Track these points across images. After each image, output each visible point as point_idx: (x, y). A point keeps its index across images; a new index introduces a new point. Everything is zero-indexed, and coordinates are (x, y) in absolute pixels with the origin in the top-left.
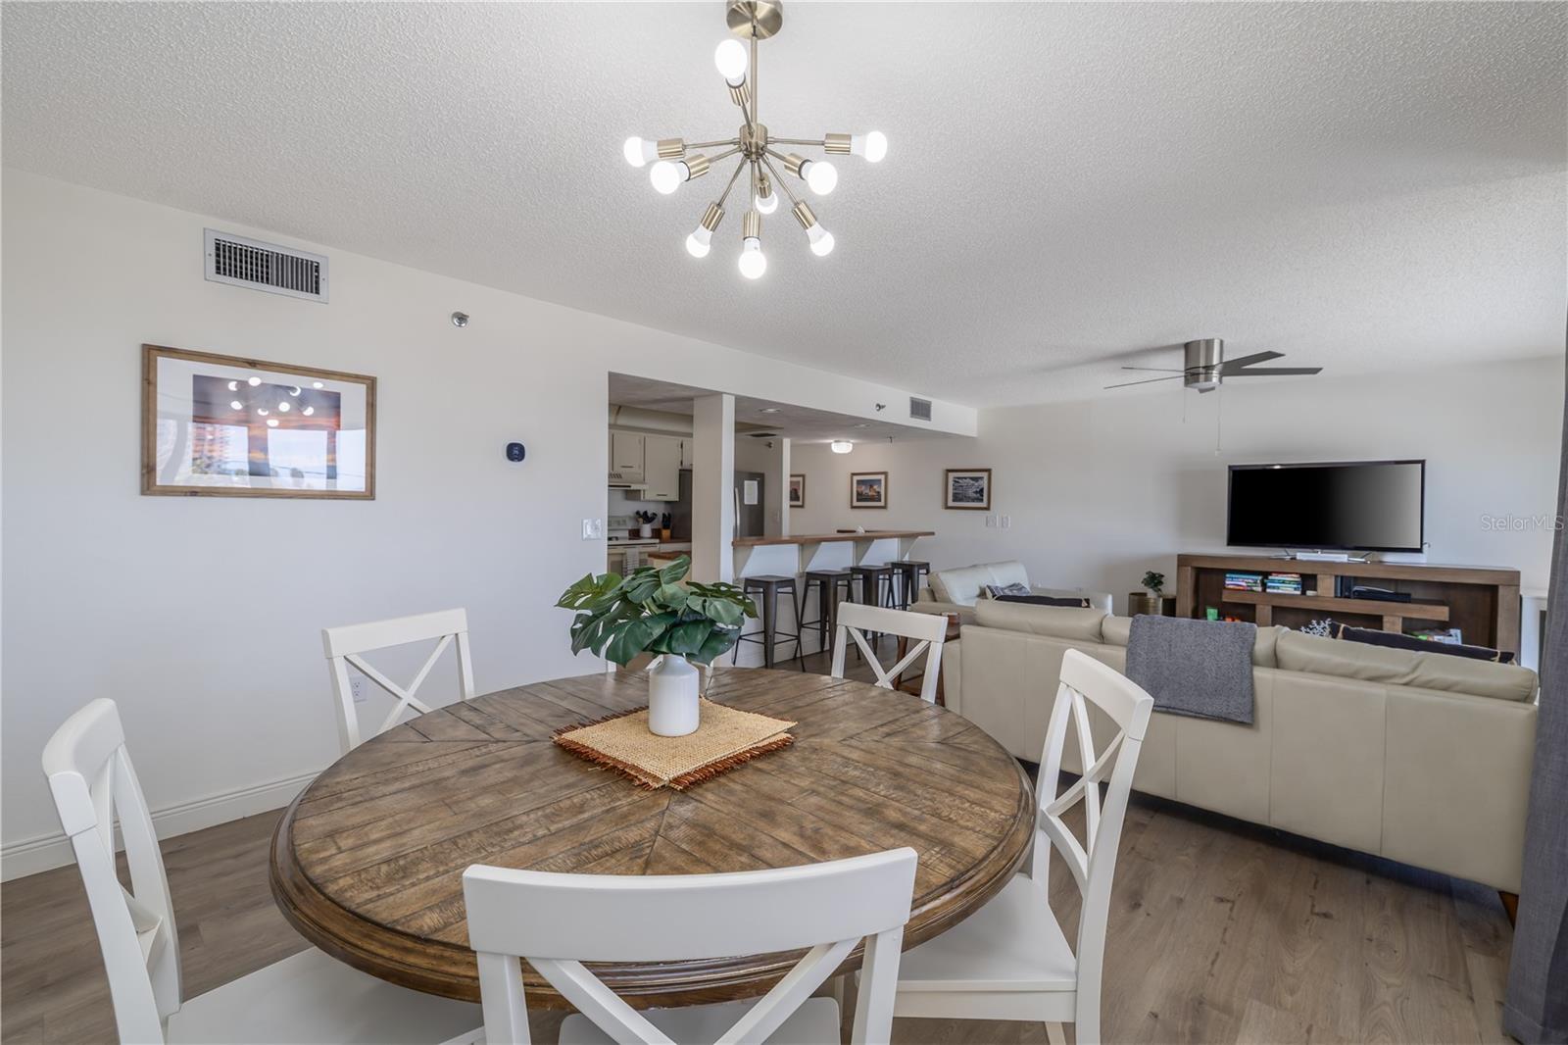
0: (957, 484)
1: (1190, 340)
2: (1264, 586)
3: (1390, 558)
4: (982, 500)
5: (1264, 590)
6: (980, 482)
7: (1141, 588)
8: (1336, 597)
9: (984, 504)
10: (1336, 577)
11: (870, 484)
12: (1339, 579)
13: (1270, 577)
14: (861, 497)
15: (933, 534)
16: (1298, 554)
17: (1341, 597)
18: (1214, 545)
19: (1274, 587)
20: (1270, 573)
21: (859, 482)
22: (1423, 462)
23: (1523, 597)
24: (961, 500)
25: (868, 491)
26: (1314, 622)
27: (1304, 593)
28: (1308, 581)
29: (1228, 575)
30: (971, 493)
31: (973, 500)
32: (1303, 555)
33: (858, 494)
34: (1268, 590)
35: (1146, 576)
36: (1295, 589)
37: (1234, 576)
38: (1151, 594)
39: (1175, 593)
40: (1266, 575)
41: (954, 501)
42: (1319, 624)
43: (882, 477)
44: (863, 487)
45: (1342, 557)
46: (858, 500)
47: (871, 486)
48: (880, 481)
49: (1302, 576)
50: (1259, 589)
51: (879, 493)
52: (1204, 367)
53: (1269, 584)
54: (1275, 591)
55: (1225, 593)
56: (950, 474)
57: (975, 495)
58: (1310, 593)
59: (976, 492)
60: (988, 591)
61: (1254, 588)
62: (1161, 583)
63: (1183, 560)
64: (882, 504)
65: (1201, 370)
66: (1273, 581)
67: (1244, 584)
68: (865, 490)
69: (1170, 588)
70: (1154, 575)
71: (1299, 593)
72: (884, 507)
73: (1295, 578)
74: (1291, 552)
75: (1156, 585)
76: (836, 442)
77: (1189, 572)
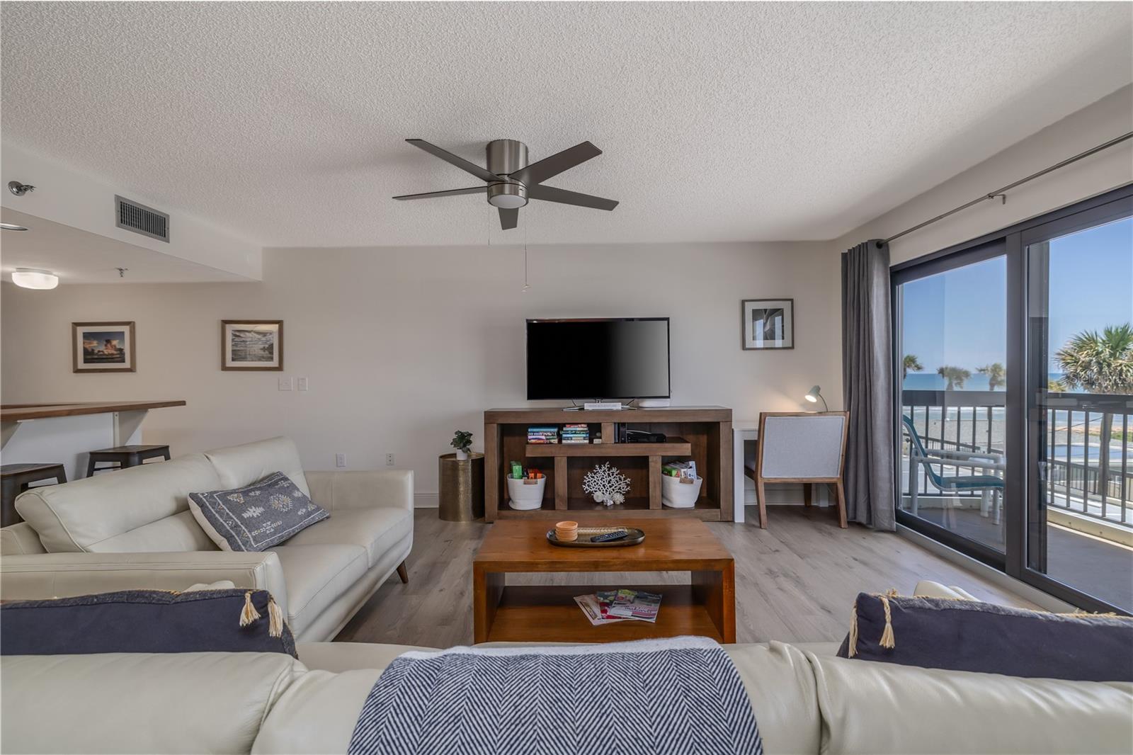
0: (237, 339)
1: (493, 139)
2: (560, 439)
3: (648, 404)
4: (271, 359)
5: (560, 441)
6: (269, 337)
7: (451, 449)
8: (615, 443)
9: (275, 363)
10: (615, 423)
11: (107, 338)
12: (617, 425)
13: (564, 429)
14: (90, 356)
15: (183, 403)
16: (585, 404)
17: (618, 443)
18: (515, 400)
19: (568, 439)
20: (564, 425)
21: (87, 336)
22: (667, 319)
23: (735, 430)
24: (244, 359)
25: (102, 348)
26: (597, 466)
27: (591, 441)
28: (594, 430)
29: (529, 430)
30: (257, 349)
31: (261, 359)
32: (590, 406)
33: (86, 352)
34: (564, 442)
35: (455, 436)
36: (584, 438)
37: (535, 430)
38: (461, 456)
39: (482, 451)
40: (560, 426)
41: (233, 360)
42: (600, 468)
43: (126, 329)
44: (95, 343)
45: (616, 406)
46: (86, 361)
47: (108, 341)
48: (123, 333)
49: (589, 425)
50: (556, 441)
51: (121, 350)
52: (509, 175)
53: (564, 436)
54: (569, 442)
55: (529, 448)
56: (227, 326)
57: (262, 352)
58: (596, 441)
59: (264, 349)
60: (193, 504)
61: (552, 441)
62: (470, 442)
63: (490, 417)
64: (127, 365)
65: (506, 178)
66: (567, 432)
67: (544, 437)
68: (94, 345)
69: (478, 446)
70: (462, 434)
71: (587, 441)
72: (132, 370)
73: (583, 428)
74: (578, 402)
75: (465, 446)
76: (20, 270)
77: (494, 429)
